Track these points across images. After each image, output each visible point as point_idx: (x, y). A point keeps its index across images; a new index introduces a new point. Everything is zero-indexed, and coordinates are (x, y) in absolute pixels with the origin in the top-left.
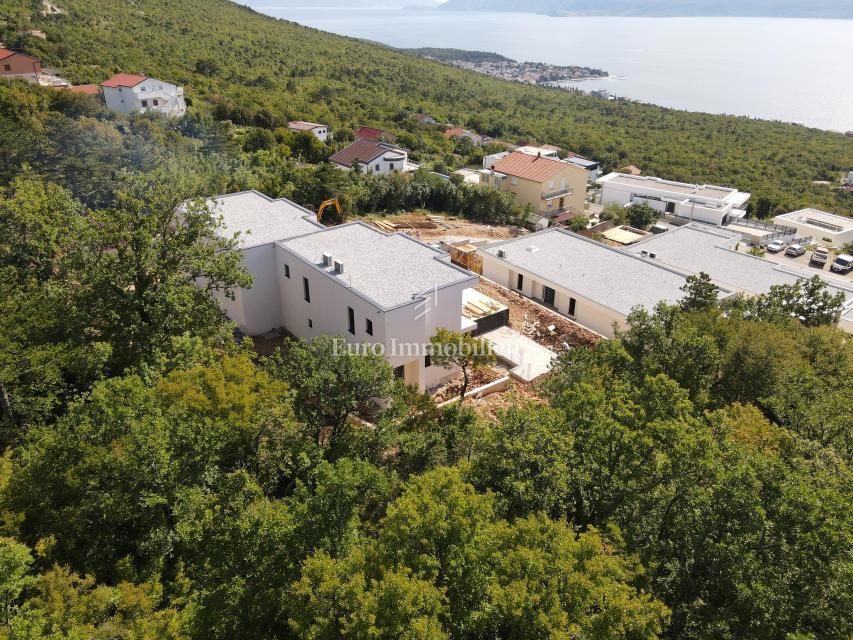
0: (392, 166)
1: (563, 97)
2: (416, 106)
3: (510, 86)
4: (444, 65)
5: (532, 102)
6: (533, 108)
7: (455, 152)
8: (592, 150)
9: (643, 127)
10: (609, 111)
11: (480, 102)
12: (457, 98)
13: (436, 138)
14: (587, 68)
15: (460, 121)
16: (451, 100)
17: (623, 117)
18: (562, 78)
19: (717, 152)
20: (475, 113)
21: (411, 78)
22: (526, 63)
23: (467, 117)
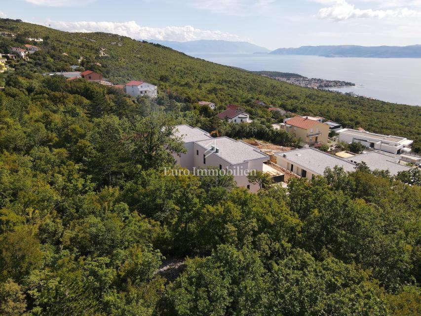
0: (242, 120)
1: (330, 95)
2: (256, 97)
3: (303, 89)
4: (271, 79)
5: (314, 97)
6: (314, 100)
7: (272, 118)
8: (342, 120)
9: (371, 111)
10: (353, 102)
11: (287, 96)
12: (276, 94)
13: (263, 111)
14: (344, 82)
15: (277, 105)
16: (273, 95)
17: (360, 105)
18: (331, 86)
19: (409, 124)
20: (284, 101)
21: (255, 84)
22: (312, 79)
23: (280, 102)
